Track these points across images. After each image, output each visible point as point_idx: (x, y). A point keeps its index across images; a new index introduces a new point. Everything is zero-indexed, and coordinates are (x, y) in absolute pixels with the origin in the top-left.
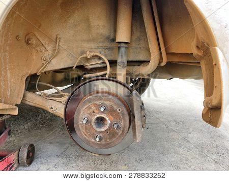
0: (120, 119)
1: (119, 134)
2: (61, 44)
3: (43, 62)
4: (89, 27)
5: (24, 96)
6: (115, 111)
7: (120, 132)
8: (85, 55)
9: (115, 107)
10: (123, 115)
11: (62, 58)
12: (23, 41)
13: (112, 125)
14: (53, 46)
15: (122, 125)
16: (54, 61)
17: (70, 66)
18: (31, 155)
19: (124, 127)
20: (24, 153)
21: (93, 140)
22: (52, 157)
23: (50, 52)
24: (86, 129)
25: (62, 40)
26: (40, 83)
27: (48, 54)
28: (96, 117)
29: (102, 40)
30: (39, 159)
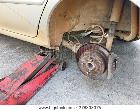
0: (100, 66)
1: (99, 73)
2: (80, 18)
3: (71, 27)
4: (96, 9)
5: (62, 42)
6: (98, 62)
7: (99, 72)
8: (91, 26)
9: (98, 61)
10: (101, 65)
11: (80, 26)
12: (63, 16)
13: (95, 68)
14: (76, 19)
15: (100, 69)
16: (76, 27)
17: (84, 30)
18: (64, 66)
19: (101, 71)
20: (61, 66)
21: (86, 72)
22: (73, 69)
23: (75, 22)
24: (83, 66)
25: (81, 16)
26: (70, 35)
27: (74, 23)
28: (88, 63)
29: (103, 17)
30: (68, 69)
